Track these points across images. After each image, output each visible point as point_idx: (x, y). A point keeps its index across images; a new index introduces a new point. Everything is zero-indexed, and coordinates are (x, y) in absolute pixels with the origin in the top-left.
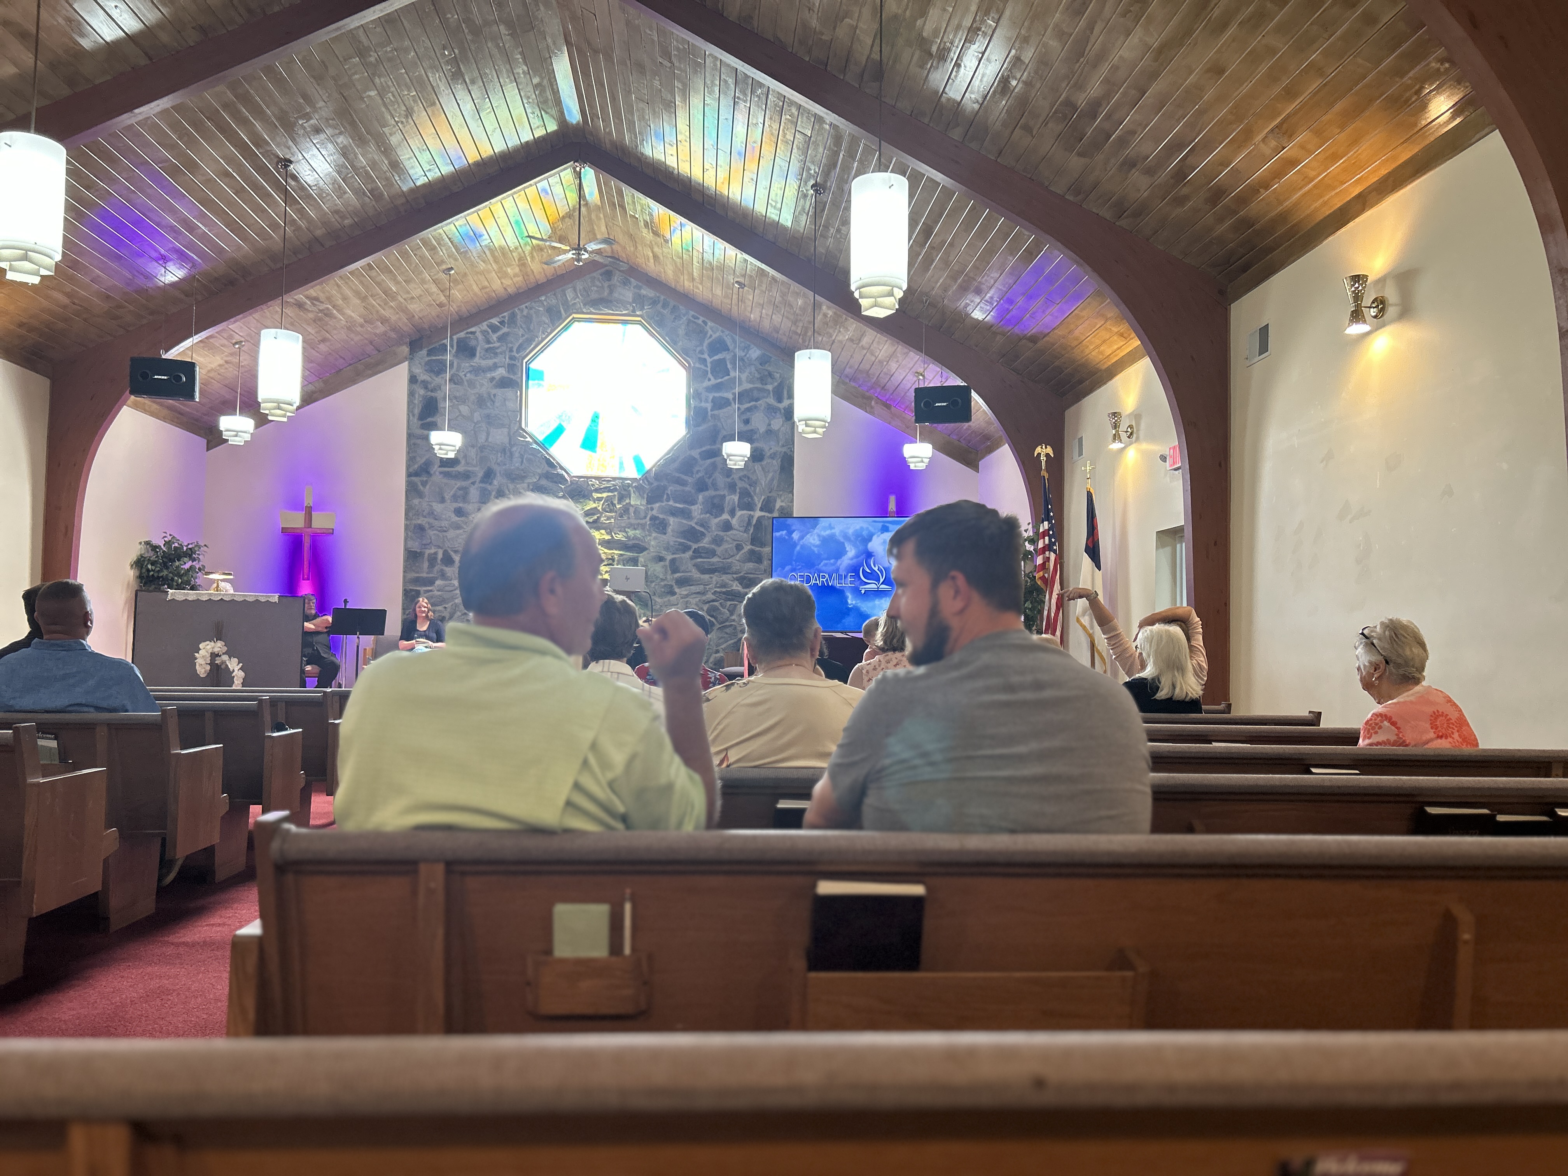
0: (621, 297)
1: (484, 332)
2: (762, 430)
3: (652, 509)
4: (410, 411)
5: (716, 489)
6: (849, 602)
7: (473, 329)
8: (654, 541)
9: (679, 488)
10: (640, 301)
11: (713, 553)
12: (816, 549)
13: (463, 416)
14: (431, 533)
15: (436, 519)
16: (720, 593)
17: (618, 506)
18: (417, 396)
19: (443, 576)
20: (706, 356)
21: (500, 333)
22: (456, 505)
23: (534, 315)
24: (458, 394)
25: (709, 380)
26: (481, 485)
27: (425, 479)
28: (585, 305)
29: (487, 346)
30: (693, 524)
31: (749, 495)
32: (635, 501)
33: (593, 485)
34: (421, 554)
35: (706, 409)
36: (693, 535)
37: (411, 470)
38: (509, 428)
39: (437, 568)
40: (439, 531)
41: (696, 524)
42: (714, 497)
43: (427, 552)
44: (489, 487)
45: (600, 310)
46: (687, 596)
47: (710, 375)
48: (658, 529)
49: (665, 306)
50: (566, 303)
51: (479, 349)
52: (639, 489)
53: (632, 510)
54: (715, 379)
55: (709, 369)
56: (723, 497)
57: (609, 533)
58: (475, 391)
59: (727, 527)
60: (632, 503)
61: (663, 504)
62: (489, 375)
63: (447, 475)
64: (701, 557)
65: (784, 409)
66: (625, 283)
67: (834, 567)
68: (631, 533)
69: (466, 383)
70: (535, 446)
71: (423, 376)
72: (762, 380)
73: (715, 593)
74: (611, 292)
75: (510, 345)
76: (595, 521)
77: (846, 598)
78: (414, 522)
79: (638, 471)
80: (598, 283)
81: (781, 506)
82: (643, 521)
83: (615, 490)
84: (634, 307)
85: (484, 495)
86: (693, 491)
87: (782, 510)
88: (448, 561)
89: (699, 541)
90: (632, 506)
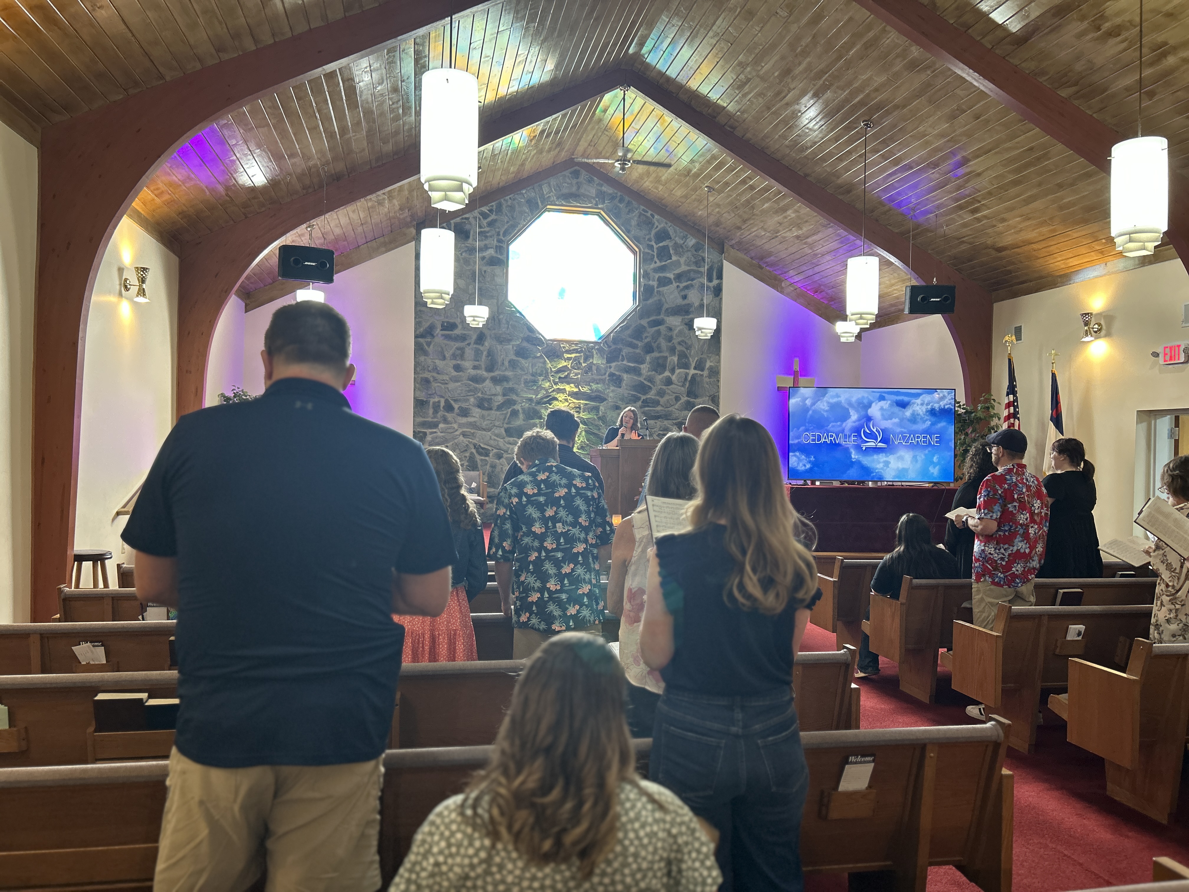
0: (587, 193)
1: (476, 219)
2: (697, 304)
3: (610, 367)
5: (660, 352)
6: (853, 456)
7: (467, 216)
8: (612, 393)
9: (631, 350)
10: (601, 196)
11: (657, 403)
12: (825, 414)
14: (434, 385)
15: (439, 374)
19: (445, 420)
20: (653, 243)
21: (489, 219)
22: (454, 362)
23: (517, 206)
25: (656, 262)
26: (475, 346)
27: (429, 340)
28: (558, 198)
29: (479, 230)
30: (642, 379)
31: (686, 357)
32: (597, 360)
33: (564, 347)
34: (427, 402)
35: (653, 286)
36: (642, 388)
37: (418, 333)
38: (498, 300)
39: (440, 414)
40: (442, 384)
41: (645, 379)
42: (658, 358)
43: (432, 401)
44: (481, 348)
45: (570, 202)
47: (656, 259)
48: (616, 383)
49: (621, 200)
50: (542, 196)
51: (473, 233)
52: (600, 350)
53: (594, 368)
54: (660, 262)
55: (655, 254)
56: (666, 357)
57: (577, 387)
58: (470, 267)
59: (669, 382)
60: (595, 362)
61: (619, 363)
62: (481, 255)
63: (447, 337)
64: (648, 406)
65: (714, 287)
66: (589, 181)
67: (840, 429)
68: (594, 386)
69: (462, 261)
70: (518, 315)
72: (697, 263)
74: (579, 188)
75: (497, 230)
76: (566, 377)
77: (850, 454)
78: (421, 376)
79: (596, 336)
80: (568, 180)
81: (711, 366)
82: (603, 377)
83: (581, 351)
84: (596, 201)
85: (478, 354)
86: (642, 353)
87: (711, 369)
88: (449, 408)
89: (647, 393)
90: (594, 364)
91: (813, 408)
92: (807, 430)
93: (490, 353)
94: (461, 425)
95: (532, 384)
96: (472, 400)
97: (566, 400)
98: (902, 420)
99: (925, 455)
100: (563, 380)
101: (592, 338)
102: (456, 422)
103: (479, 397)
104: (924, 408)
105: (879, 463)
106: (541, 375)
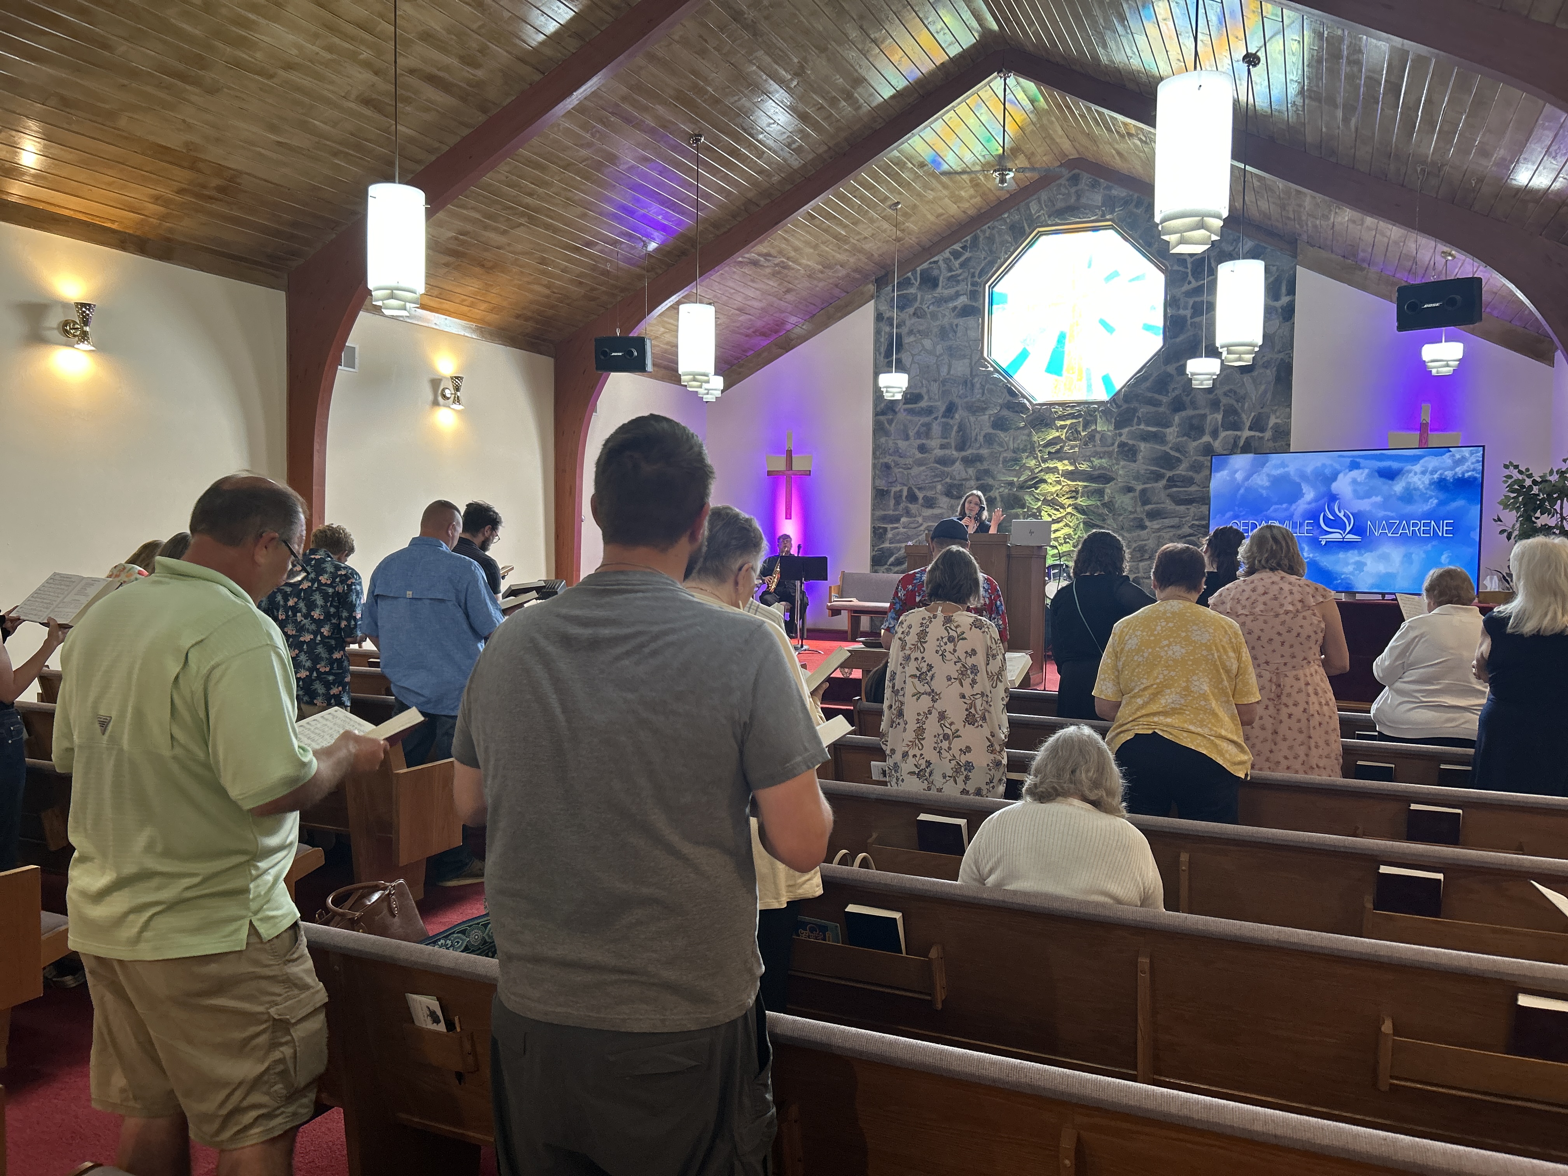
0: (1090, 202)
1: (946, 260)
3: (1120, 435)
4: (877, 350)
5: (1195, 408)
7: (935, 259)
8: (1122, 470)
9: (1152, 409)
10: (1110, 203)
11: (1190, 481)
12: (1264, 492)
13: (926, 350)
14: (896, 470)
15: (901, 457)
16: (1198, 526)
17: (1083, 434)
18: (883, 333)
19: (908, 513)
21: (962, 259)
22: (919, 442)
23: (997, 235)
24: (921, 328)
25: (1190, 283)
26: (943, 420)
27: (890, 417)
28: (1049, 216)
29: (950, 274)
30: (1166, 448)
31: (1235, 412)
32: (1102, 426)
33: (1056, 412)
34: (888, 492)
35: (1185, 316)
36: (1167, 461)
37: (878, 409)
38: (971, 359)
39: (902, 505)
40: (904, 469)
41: (1171, 448)
42: (1192, 417)
43: (894, 489)
44: (951, 422)
45: (1067, 219)
46: (1159, 530)
47: (1190, 278)
48: (1127, 456)
49: (1139, 204)
50: (1029, 218)
51: (941, 279)
52: (1107, 413)
53: (1098, 437)
54: (1197, 281)
55: (1189, 271)
56: (1204, 416)
57: (1073, 464)
58: (938, 323)
59: (1207, 450)
60: (1099, 429)
61: (1133, 428)
62: (951, 305)
63: (910, 412)
64: (1176, 486)
65: (1282, 308)
66: (1094, 185)
67: (1287, 514)
68: (1096, 462)
69: (929, 316)
70: (996, 375)
71: (888, 313)
73: (1193, 526)
74: (1079, 197)
75: (972, 270)
76: (1058, 452)
78: (881, 461)
79: (1108, 392)
80: (1063, 190)
81: (1276, 423)
82: (1111, 449)
83: (1080, 416)
84: (1103, 211)
85: (946, 428)
86: (1168, 412)
87: (1276, 427)
88: (912, 498)
89: (1174, 468)
90: (1099, 432)
91: (1247, 484)
92: (1235, 517)
93: (961, 428)
94: (926, 519)
95: (1013, 463)
96: (939, 487)
97: (1059, 482)
98: (1387, 499)
99: (1425, 552)
100: (1054, 456)
101: (1103, 396)
102: (920, 515)
103: (947, 483)
104: (1426, 479)
105: (1347, 564)
106: (1024, 451)
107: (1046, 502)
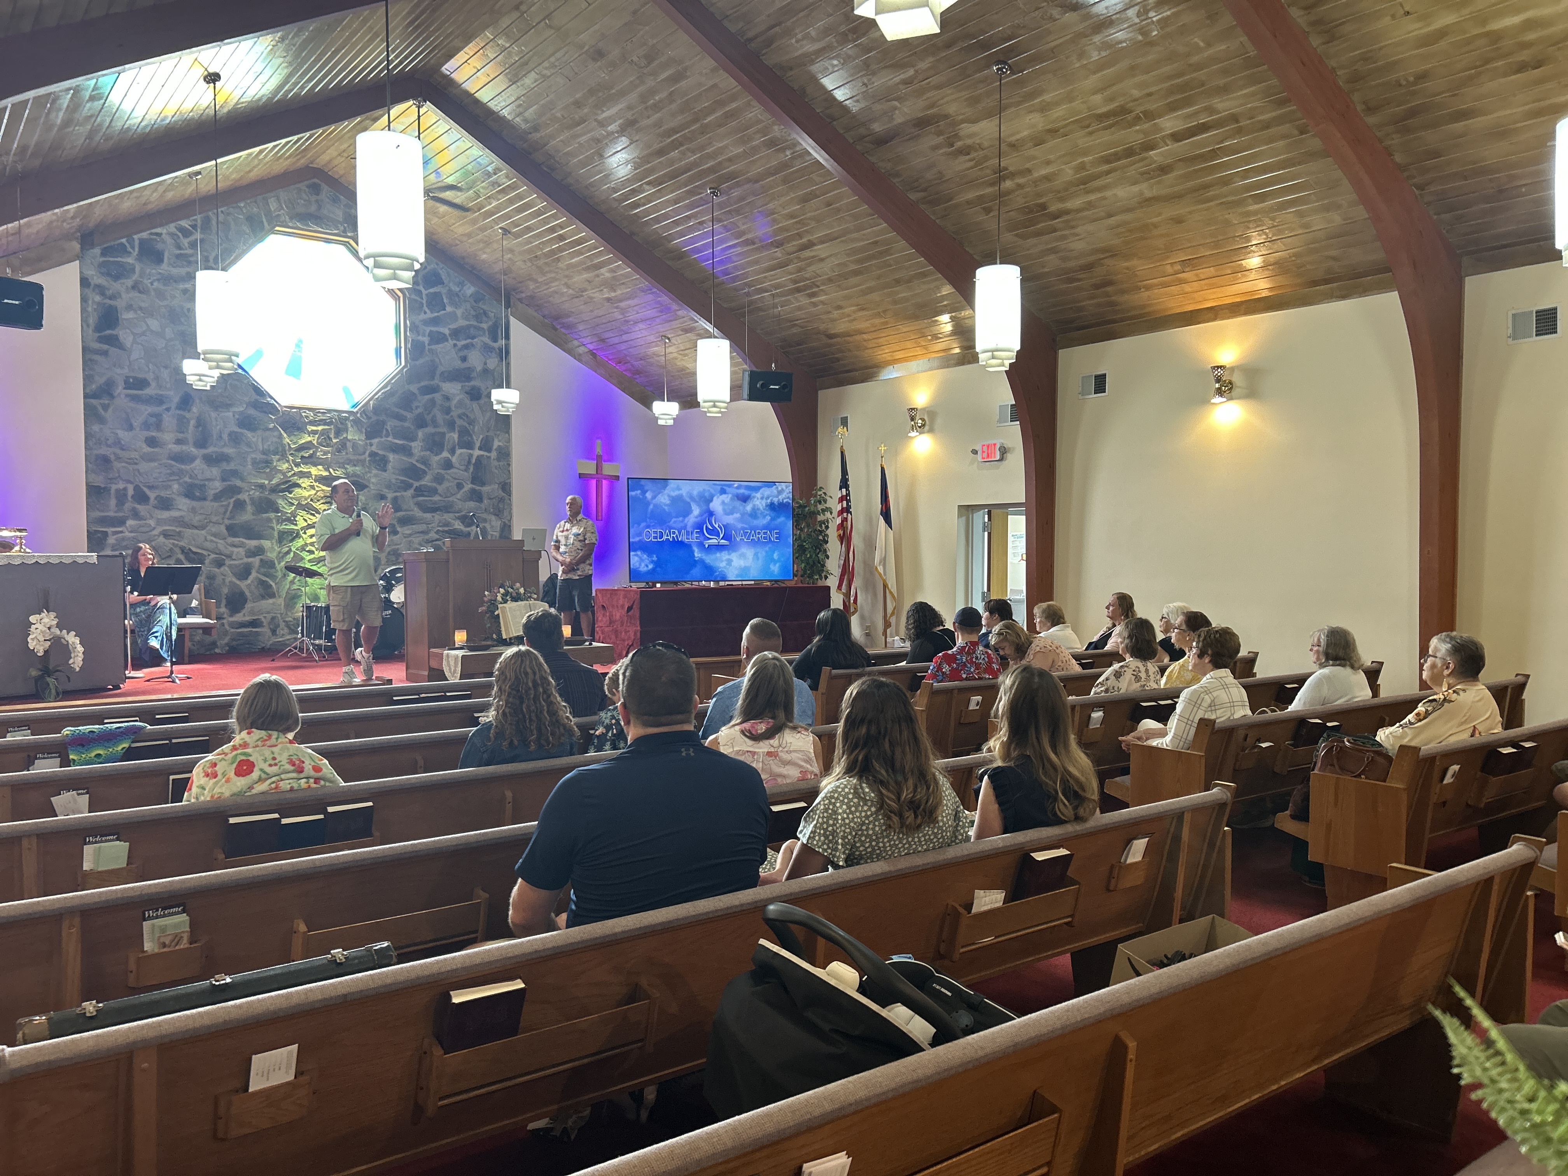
0: (331, 215)
2: (479, 368)
3: (371, 445)
4: (84, 320)
5: (436, 426)
6: (696, 555)
7: (158, 230)
8: (374, 478)
9: (398, 423)
10: (350, 221)
11: (434, 491)
12: (666, 508)
13: (152, 331)
14: (117, 465)
15: (123, 450)
16: (443, 532)
17: (334, 441)
18: (90, 302)
19: (136, 515)
20: (421, 288)
21: (192, 238)
22: (147, 434)
23: (232, 223)
24: (143, 305)
25: (425, 313)
26: (177, 412)
27: (107, 402)
28: (290, 218)
29: (179, 252)
30: (413, 461)
31: (468, 434)
32: (352, 435)
33: (307, 417)
34: (106, 490)
35: (424, 343)
36: (414, 472)
37: (89, 390)
39: (128, 505)
40: (130, 464)
41: (417, 461)
42: (433, 434)
43: (114, 487)
44: (187, 415)
45: (309, 225)
46: (410, 535)
47: (425, 308)
48: (379, 465)
50: (268, 214)
51: (166, 255)
52: (357, 422)
53: (349, 444)
54: (432, 312)
55: (424, 302)
56: (443, 434)
57: (327, 470)
58: (165, 303)
59: (448, 465)
60: (349, 437)
61: (383, 440)
62: (181, 286)
63: (135, 398)
64: (423, 496)
65: (499, 349)
66: (334, 200)
67: (682, 525)
68: (351, 469)
69: (153, 293)
70: (240, 371)
71: (97, 280)
72: (477, 317)
73: (437, 532)
74: (319, 207)
75: (203, 253)
76: (311, 456)
77: (693, 552)
78: (95, 452)
79: (351, 403)
80: (304, 196)
81: (499, 446)
82: (362, 457)
83: (330, 423)
84: (345, 228)
85: (182, 424)
86: (412, 427)
87: (499, 449)
88: (141, 497)
89: (421, 479)
90: (349, 440)
91: (654, 501)
92: (648, 527)
93: (200, 423)
94: (159, 522)
95: (264, 465)
96: (176, 486)
97: (312, 487)
98: (743, 515)
99: (766, 552)
100: (307, 460)
101: (344, 406)
102: (152, 517)
103: (186, 482)
104: (764, 502)
105: (722, 561)
106: (276, 453)
107: (300, 506)
